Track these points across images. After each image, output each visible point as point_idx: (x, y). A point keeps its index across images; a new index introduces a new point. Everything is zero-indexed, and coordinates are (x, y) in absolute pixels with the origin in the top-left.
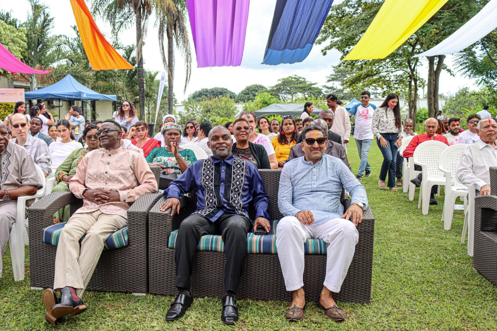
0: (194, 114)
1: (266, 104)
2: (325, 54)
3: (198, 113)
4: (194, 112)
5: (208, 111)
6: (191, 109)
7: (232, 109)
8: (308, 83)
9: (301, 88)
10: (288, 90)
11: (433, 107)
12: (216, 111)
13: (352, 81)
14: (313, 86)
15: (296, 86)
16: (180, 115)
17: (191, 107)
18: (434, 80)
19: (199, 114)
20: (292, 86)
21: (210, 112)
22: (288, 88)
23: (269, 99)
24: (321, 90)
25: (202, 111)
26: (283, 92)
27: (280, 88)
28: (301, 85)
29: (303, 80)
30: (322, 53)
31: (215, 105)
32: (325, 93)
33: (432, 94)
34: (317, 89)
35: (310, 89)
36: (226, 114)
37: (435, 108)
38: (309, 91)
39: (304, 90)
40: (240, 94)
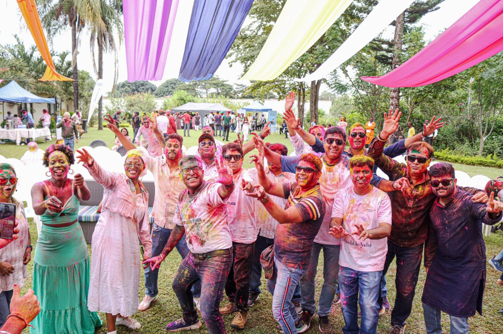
0: (119, 108)
1: (183, 101)
2: (231, 66)
3: (122, 106)
4: (119, 106)
5: (132, 105)
6: (117, 104)
7: (153, 104)
8: (221, 80)
9: (215, 84)
10: (203, 85)
11: (313, 113)
12: (139, 105)
13: (254, 87)
14: (225, 83)
15: (211, 82)
16: (106, 108)
17: (116, 102)
18: (315, 92)
19: (124, 108)
20: (207, 82)
21: (133, 106)
22: (204, 84)
23: (185, 97)
24: (232, 86)
25: (126, 105)
26: (199, 87)
27: (196, 84)
28: (215, 82)
29: (217, 77)
30: (229, 65)
31: (138, 100)
32: (236, 90)
33: (314, 103)
34: (228, 85)
35: (223, 85)
36: (147, 108)
37: (315, 114)
38: (222, 88)
39: (217, 86)
40: (160, 86)
